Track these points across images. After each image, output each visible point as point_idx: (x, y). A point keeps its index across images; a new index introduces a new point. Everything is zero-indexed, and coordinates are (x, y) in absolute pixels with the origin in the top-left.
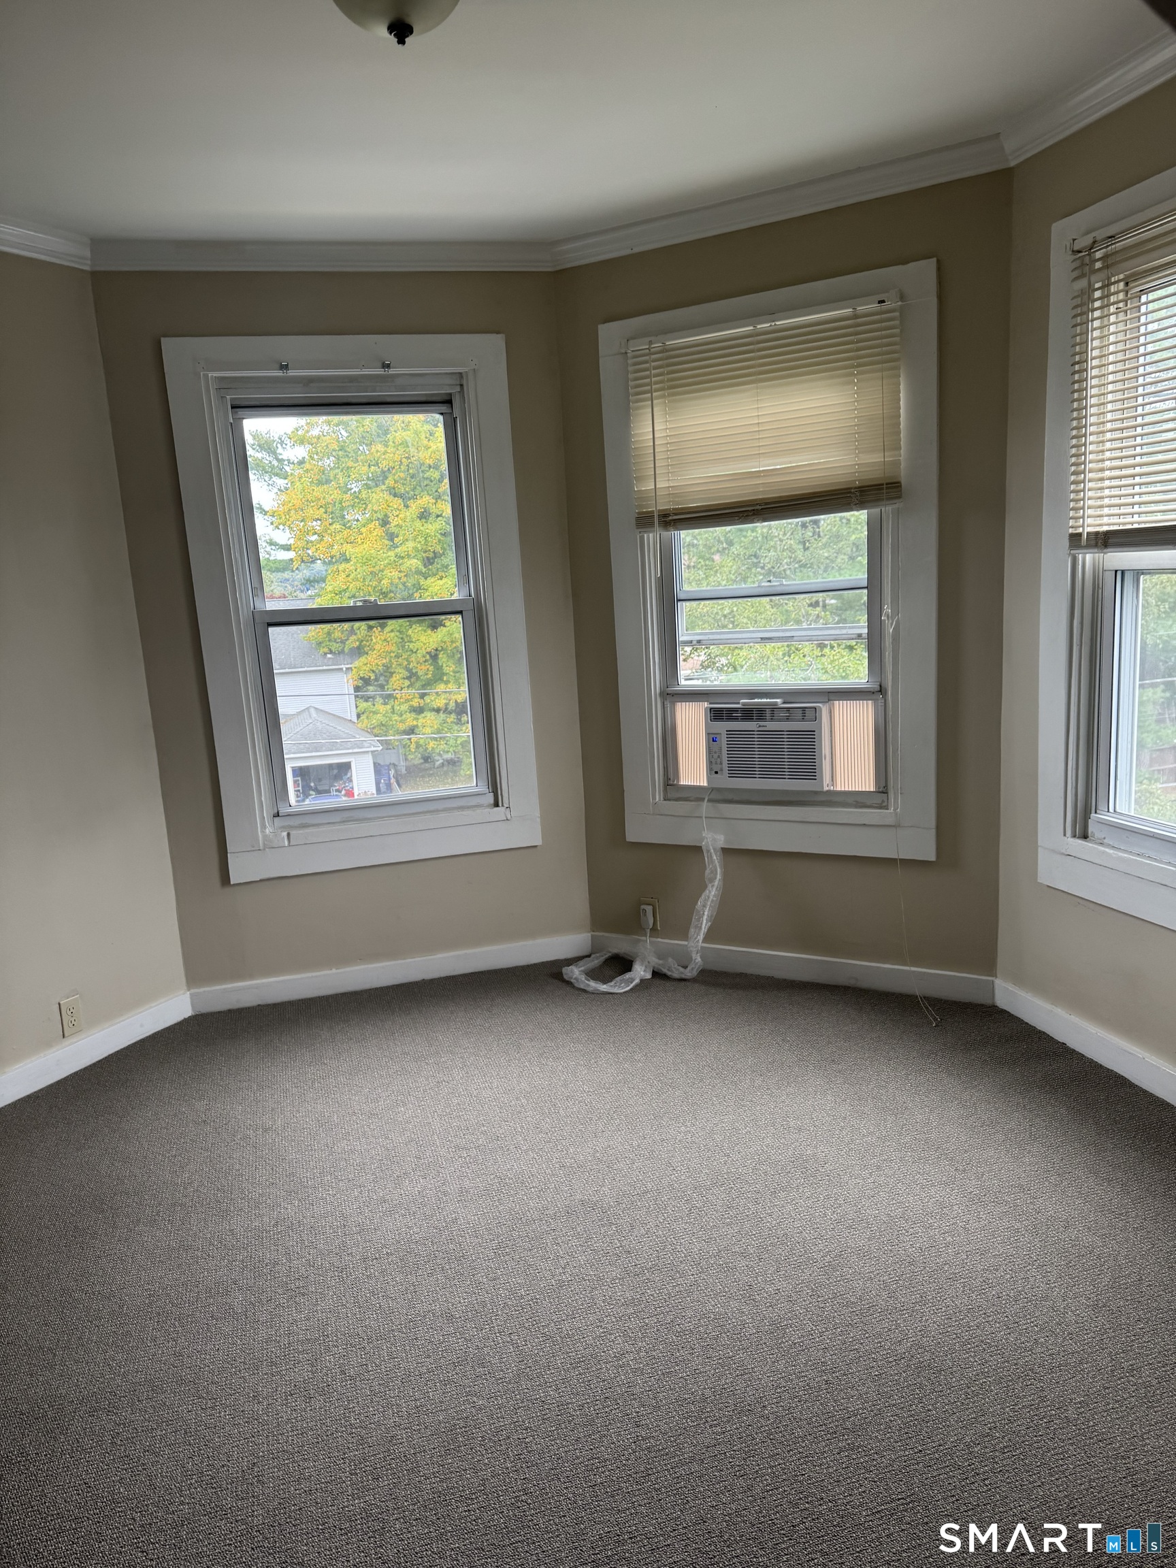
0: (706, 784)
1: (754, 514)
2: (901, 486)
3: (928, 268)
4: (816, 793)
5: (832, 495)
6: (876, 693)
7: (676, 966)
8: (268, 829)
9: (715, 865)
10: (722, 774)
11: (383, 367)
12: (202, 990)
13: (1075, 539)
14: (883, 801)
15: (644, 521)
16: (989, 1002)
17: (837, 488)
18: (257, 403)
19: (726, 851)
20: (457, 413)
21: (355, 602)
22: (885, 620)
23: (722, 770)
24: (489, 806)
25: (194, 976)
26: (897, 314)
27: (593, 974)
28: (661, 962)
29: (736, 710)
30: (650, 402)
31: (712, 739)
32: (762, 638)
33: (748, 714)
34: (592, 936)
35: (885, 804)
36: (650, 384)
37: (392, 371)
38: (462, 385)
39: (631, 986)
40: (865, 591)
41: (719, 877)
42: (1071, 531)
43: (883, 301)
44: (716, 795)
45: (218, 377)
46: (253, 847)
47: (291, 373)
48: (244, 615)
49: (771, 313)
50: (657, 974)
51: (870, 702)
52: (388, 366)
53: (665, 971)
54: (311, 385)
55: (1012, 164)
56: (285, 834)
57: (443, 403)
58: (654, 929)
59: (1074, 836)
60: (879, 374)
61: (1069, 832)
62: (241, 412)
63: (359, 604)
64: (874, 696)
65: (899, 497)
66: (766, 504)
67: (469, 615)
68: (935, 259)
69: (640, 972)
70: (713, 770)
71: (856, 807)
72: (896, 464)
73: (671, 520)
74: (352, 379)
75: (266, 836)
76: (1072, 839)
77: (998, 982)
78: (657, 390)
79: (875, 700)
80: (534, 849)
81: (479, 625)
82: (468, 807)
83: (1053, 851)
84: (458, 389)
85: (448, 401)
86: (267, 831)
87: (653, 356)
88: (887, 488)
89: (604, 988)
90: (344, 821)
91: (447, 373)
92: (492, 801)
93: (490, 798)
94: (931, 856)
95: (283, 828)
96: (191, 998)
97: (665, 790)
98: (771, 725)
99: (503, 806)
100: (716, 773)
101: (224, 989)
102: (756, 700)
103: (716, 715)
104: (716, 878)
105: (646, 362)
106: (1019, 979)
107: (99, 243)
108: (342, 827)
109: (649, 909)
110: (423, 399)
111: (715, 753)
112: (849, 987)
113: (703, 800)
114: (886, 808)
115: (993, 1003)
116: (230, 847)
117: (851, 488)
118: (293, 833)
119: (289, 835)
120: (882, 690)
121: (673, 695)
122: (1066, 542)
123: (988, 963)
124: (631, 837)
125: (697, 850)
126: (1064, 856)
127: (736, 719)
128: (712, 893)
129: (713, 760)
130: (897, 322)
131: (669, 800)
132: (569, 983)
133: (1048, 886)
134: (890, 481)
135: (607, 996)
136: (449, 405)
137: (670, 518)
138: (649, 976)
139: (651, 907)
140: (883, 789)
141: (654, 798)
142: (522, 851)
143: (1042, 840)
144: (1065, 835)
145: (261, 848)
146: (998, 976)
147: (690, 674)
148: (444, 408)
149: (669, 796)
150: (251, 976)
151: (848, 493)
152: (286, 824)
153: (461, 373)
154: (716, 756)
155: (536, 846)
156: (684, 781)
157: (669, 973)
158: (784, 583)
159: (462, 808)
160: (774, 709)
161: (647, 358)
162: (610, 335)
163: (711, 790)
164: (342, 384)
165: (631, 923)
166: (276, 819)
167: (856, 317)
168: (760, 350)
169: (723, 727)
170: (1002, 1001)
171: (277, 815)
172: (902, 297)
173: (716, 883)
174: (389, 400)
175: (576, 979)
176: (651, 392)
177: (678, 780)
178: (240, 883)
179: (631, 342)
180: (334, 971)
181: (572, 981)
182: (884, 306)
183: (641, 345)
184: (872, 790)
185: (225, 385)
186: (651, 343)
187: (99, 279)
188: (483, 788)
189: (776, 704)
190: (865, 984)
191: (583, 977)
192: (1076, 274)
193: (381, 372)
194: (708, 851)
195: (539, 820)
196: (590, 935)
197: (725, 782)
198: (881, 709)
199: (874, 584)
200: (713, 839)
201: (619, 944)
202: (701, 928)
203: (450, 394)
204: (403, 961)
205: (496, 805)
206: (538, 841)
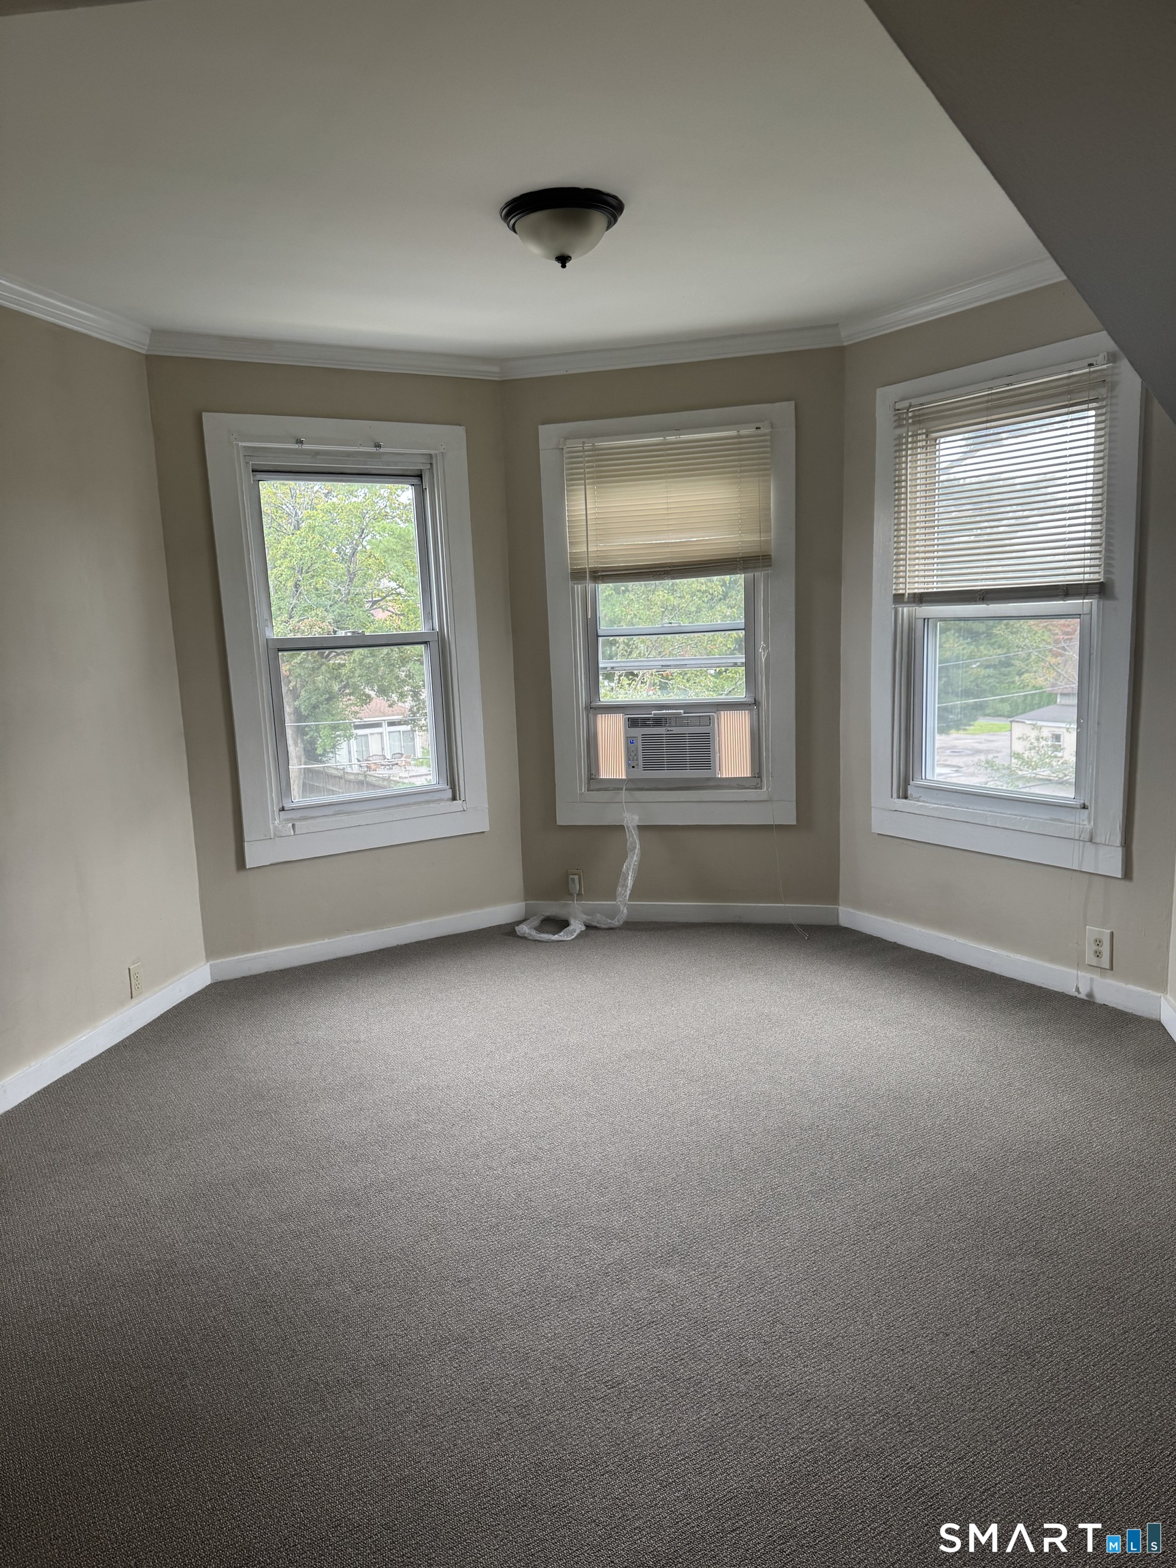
0: (624, 777)
1: (665, 574)
2: (770, 558)
3: (789, 407)
4: (708, 779)
5: (726, 562)
6: (752, 705)
7: (604, 918)
8: (277, 822)
9: (633, 838)
10: (638, 768)
11: (376, 446)
12: (219, 961)
13: (898, 598)
14: (758, 784)
15: (578, 575)
16: (835, 923)
17: (728, 557)
18: (272, 469)
19: (641, 828)
20: (426, 484)
21: (346, 633)
22: (761, 652)
23: (638, 765)
24: (448, 800)
25: (213, 950)
26: (768, 438)
27: (539, 929)
28: (590, 918)
29: (648, 719)
30: (583, 487)
31: (630, 741)
32: (662, 666)
33: (658, 722)
34: (526, 904)
35: (759, 786)
36: (584, 473)
37: (382, 450)
38: (431, 464)
39: (575, 935)
40: (743, 632)
41: (638, 846)
42: (894, 592)
43: (760, 428)
44: (633, 785)
45: (244, 447)
46: (266, 836)
47: (305, 447)
48: (262, 642)
49: (678, 429)
50: (589, 927)
51: (747, 712)
52: (379, 446)
53: (595, 924)
54: (318, 457)
55: (845, 344)
56: (290, 825)
57: (415, 478)
58: (579, 894)
59: (899, 798)
60: (757, 479)
61: (895, 795)
62: (259, 476)
63: (349, 634)
64: (749, 707)
65: (770, 566)
66: (674, 566)
67: (434, 645)
68: (793, 403)
69: (577, 927)
70: (631, 766)
71: (738, 788)
72: (768, 542)
73: (599, 576)
74: (349, 454)
75: (276, 826)
76: (898, 800)
77: (841, 909)
78: (589, 478)
79: (751, 710)
80: (482, 835)
81: (442, 653)
82: (433, 801)
83: (884, 809)
84: (429, 467)
85: (420, 476)
86: (276, 822)
87: (586, 453)
88: (762, 559)
89: (556, 937)
90: (335, 814)
91: (420, 454)
92: (450, 796)
93: (449, 794)
94: (792, 821)
95: (288, 820)
96: (211, 969)
97: (589, 783)
98: (676, 730)
99: (460, 799)
100: (633, 767)
101: (238, 959)
102: (664, 711)
103: (633, 723)
104: (636, 848)
105: (581, 457)
106: (857, 904)
107: (158, 333)
108: (334, 818)
109: (576, 877)
110: (401, 473)
111: (633, 751)
112: (735, 923)
113: (622, 789)
114: (761, 788)
115: (838, 924)
116: (247, 837)
117: (737, 558)
118: (297, 824)
119: (293, 826)
120: (756, 703)
121: (595, 709)
122: (891, 599)
123: (833, 895)
124: (560, 822)
125: (621, 828)
126: (892, 812)
127: (649, 726)
128: (633, 860)
129: (631, 757)
130: (769, 443)
131: (592, 791)
132: (524, 938)
133: (878, 834)
134: (765, 554)
135: (560, 943)
136: (419, 478)
137: (599, 574)
138: (583, 928)
139: (577, 876)
140: (757, 772)
141: (581, 790)
142: (476, 836)
143: (875, 801)
144: (892, 797)
145: (272, 837)
146: (840, 903)
147: (608, 693)
148: (416, 481)
149: (592, 787)
150: (260, 948)
151: (735, 561)
152: (289, 817)
153: (431, 455)
154: (633, 754)
155: (484, 832)
156: (604, 775)
157: (598, 925)
158: (682, 624)
159: (427, 802)
160: (677, 717)
161: (582, 453)
162: (548, 434)
163: (629, 781)
164: (342, 458)
165: (562, 890)
166: (282, 813)
167: (739, 437)
168: (668, 455)
169: (638, 732)
170: (844, 921)
171: (283, 809)
172: (772, 426)
173: (636, 851)
174: (374, 472)
175: (528, 933)
176: (585, 479)
177: (599, 776)
178: (254, 868)
179: (568, 441)
180: (326, 940)
181: (526, 935)
182: (759, 431)
183: (576, 445)
184: (748, 776)
185: (251, 452)
186: (584, 443)
187: (151, 361)
188: (444, 786)
189: (680, 713)
190: (746, 920)
191: (534, 933)
192: (896, 424)
193: (374, 450)
194: (628, 828)
195: (487, 810)
196: (524, 903)
197: (640, 773)
198: (755, 717)
199: (750, 626)
200: (631, 819)
201: (552, 909)
202: (627, 886)
203: (421, 470)
204: (382, 930)
205: (454, 798)
206: (486, 828)
